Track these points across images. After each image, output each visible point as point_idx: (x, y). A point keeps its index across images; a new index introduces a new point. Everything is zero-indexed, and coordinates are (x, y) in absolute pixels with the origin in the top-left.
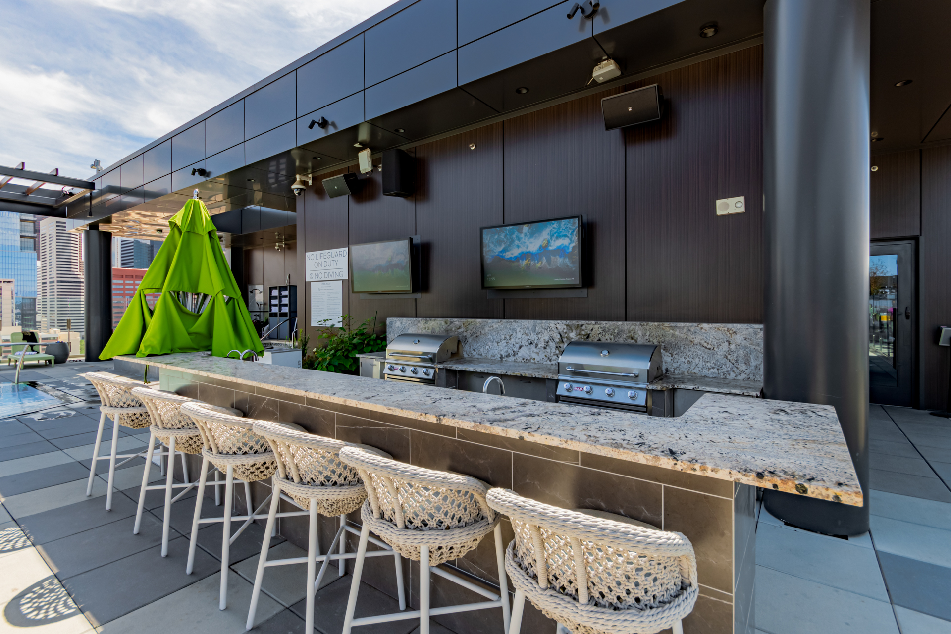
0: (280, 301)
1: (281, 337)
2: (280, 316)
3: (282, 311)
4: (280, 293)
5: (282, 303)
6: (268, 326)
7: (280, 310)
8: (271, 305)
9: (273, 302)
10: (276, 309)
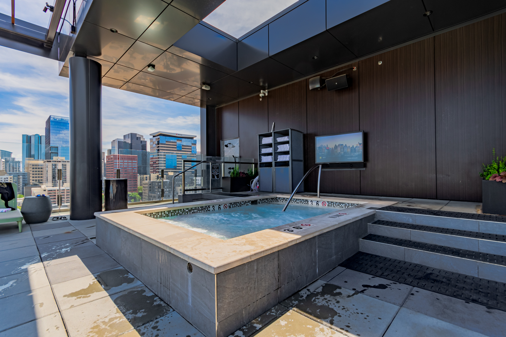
0: (276, 149)
1: (278, 191)
2: (275, 166)
3: (278, 160)
4: (275, 140)
5: (279, 151)
6: (257, 178)
7: (276, 159)
8: (261, 155)
9: (263, 151)
10: (269, 159)
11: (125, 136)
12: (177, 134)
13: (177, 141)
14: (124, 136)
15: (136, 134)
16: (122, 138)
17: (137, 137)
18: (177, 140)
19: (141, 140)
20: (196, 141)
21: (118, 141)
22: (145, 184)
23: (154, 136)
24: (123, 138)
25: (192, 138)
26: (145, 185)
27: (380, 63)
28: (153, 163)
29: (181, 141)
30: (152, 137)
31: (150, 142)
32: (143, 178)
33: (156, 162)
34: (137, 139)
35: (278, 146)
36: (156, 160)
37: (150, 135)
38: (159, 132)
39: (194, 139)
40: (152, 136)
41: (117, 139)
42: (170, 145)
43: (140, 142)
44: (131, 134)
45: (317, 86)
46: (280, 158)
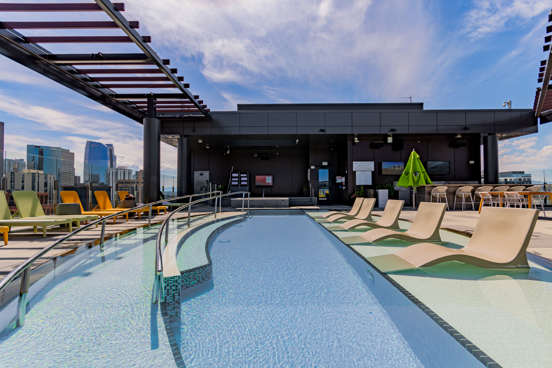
9: (233, 179)
10: (236, 183)
27: (277, 154)
35: (241, 178)
45: (256, 156)
46: (243, 183)
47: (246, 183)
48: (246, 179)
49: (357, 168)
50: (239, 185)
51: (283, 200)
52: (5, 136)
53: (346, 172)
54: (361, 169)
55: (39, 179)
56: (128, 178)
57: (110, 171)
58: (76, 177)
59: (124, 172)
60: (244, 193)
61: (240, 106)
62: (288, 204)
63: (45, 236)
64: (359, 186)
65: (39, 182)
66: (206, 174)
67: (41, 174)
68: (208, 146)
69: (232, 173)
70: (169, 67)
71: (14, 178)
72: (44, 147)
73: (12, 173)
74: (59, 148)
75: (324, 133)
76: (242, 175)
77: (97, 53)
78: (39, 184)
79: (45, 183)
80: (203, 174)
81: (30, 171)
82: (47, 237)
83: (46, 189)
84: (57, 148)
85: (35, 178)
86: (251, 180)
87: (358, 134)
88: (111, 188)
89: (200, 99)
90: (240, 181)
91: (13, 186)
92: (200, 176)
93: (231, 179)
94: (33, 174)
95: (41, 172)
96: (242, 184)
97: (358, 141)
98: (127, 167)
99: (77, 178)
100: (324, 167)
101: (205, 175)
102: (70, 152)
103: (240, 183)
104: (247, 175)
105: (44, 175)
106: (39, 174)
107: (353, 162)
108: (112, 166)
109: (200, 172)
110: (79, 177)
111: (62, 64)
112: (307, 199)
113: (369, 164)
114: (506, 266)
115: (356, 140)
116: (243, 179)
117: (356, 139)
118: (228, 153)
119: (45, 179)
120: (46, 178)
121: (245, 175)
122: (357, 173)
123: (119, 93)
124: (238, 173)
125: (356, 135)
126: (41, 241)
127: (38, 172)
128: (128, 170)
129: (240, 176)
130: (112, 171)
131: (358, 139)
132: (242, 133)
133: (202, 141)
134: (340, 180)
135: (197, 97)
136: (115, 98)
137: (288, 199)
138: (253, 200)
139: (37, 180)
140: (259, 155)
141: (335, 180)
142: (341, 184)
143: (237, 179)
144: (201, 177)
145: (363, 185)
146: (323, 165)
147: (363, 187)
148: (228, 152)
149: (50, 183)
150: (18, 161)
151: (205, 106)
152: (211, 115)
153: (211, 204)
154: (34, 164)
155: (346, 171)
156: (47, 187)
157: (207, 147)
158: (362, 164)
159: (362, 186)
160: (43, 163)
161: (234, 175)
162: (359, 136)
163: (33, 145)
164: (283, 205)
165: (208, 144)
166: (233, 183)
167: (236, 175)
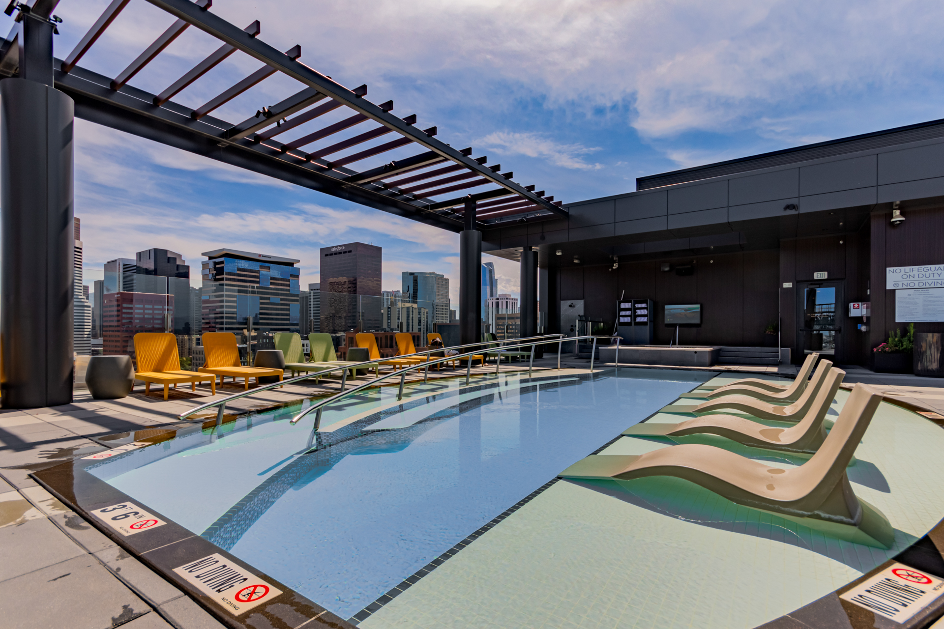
0: (634, 312)
6: (616, 334)
9: (622, 313)
10: (628, 320)
11: (139, 255)
12: (260, 255)
13: (260, 269)
14: (137, 253)
15: (166, 251)
16: (134, 257)
17: (169, 258)
18: (261, 267)
19: (177, 264)
20: (299, 269)
21: (125, 265)
22: (198, 352)
23: (210, 258)
24: (135, 259)
25: (291, 264)
26: (197, 354)
27: (712, 262)
28: (208, 310)
29: (269, 268)
30: (207, 259)
31: (203, 269)
32: (182, 342)
33: (215, 310)
34: (168, 262)
35: (637, 311)
36: (216, 306)
37: (203, 254)
38: (223, 250)
39: (296, 266)
40: (208, 257)
41: (122, 259)
42: (247, 277)
43: (176, 266)
44: (156, 250)
45: (667, 269)
46: (639, 320)
47: (645, 319)
48: (645, 312)
49: (901, 283)
50: (633, 323)
51: (696, 352)
52: (384, 264)
53: (868, 293)
54: (912, 285)
55: (413, 314)
56: (512, 311)
57: (489, 301)
58: (452, 311)
59: (507, 302)
60: (595, 339)
61: (640, 182)
62: (707, 359)
63: (317, 382)
64: (905, 326)
65: (414, 318)
66: (580, 305)
67: (415, 308)
68: (577, 259)
69: (620, 303)
70: (473, 157)
71: (390, 314)
72: (418, 273)
73: (389, 308)
74: (433, 273)
75: (797, 213)
76: (637, 306)
77: (389, 163)
78: (414, 321)
79: (419, 320)
80: (574, 304)
81: (405, 305)
82: (318, 384)
83: (420, 327)
84: (430, 273)
85: (409, 314)
86: (656, 312)
87: (902, 202)
88: (491, 327)
89: (537, 190)
90: (634, 316)
91: (389, 324)
92: (570, 308)
93: (619, 313)
94: (408, 308)
95: (415, 306)
96: (637, 321)
97: (903, 219)
98: (510, 295)
99: (452, 313)
100: (821, 283)
101: (577, 307)
102: (445, 277)
103: (635, 320)
104: (647, 305)
105: (417, 309)
106: (413, 308)
107: (888, 269)
108: (492, 295)
109: (569, 302)
110: (455, 311)
111: (366, 183)
112: (767, 351)
113: (939, 272)
114: (782, 508)
115: (897, 216)
116: (639, 312)
117: (897, 212)
118: (614, 268)
119: (419, 315)
120: (419, 313)
121: (644, 305)
122: (898, 294)
123: (438, 202)
124: (630, 302)
125: (896, 205)
126: (308, 387)
127: (412, 305)
128: (512, 299)
129: (634, 306)
130: (492, 301)
131: (902, 214)
132: (672, 226)
133: (562, 252)
134: (858, 310)
135: (532, 188)
136: (431, 210)
137: (708, 349)
138: (637, 350)
139: (411, 316)
140: (672, 267)
141: (847, 310)
142: (859, 320)
143: (629, 313)
144: (571, 310)
145: (915, 323)
146: (815, 278)
147: (914, 327)
148: (615, 266)
149: (424, 320)
150: (395, 293)
151: (551, 198)
152: (566, 210)
153: (577, 355)
154: (408, 296)
155: (869, 290)
156: (420, 325)
157: (574, 261)
158: (916, 273)
159: (912, 325)
160: (417, 295)
161: (623, 306)
162: (904, 207)
163: (407, 272)
164: (696, 361)
165: (576, 257)
166: (622, 320)
167: (628, 305)
